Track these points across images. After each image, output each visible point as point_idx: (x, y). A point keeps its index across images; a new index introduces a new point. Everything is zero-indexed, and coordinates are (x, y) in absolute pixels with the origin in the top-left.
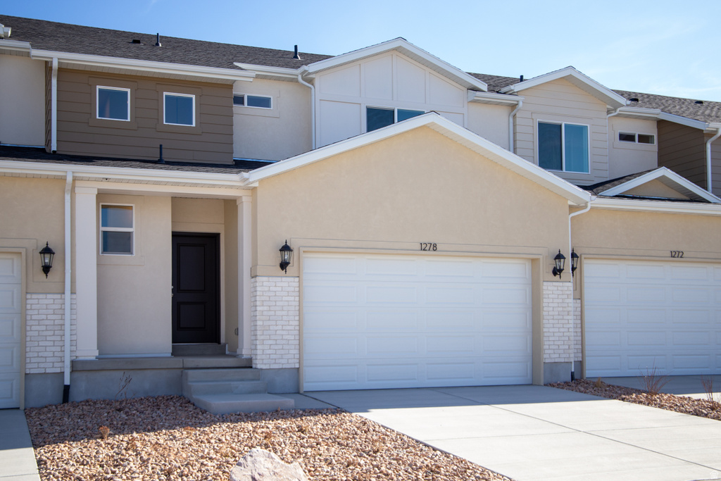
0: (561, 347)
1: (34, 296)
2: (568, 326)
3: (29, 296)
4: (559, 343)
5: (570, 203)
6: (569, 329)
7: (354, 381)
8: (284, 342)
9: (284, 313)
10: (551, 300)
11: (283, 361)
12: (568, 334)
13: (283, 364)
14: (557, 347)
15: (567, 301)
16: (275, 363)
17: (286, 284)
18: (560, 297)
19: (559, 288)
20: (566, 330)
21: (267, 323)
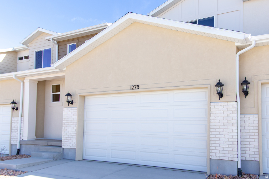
0: (225, 149)
1: (14, 118)
2: (233, 134)
3: (13, 118)
4: (224, 146)
5: (237, 44)
6: (233, 136)
7: (106, 157)
8: (71, 136)
9: (72, 124)
10: (218, 115)
11: (71, 145)
12: (232, 140)
13: (70, 146)
14: (222, 149)
15: (231, 115)
16: (68, 146)
17: (73, 111)
18: (225, 112)
19: (225, 107)
20: (231, 137)
21: (66, 128)
